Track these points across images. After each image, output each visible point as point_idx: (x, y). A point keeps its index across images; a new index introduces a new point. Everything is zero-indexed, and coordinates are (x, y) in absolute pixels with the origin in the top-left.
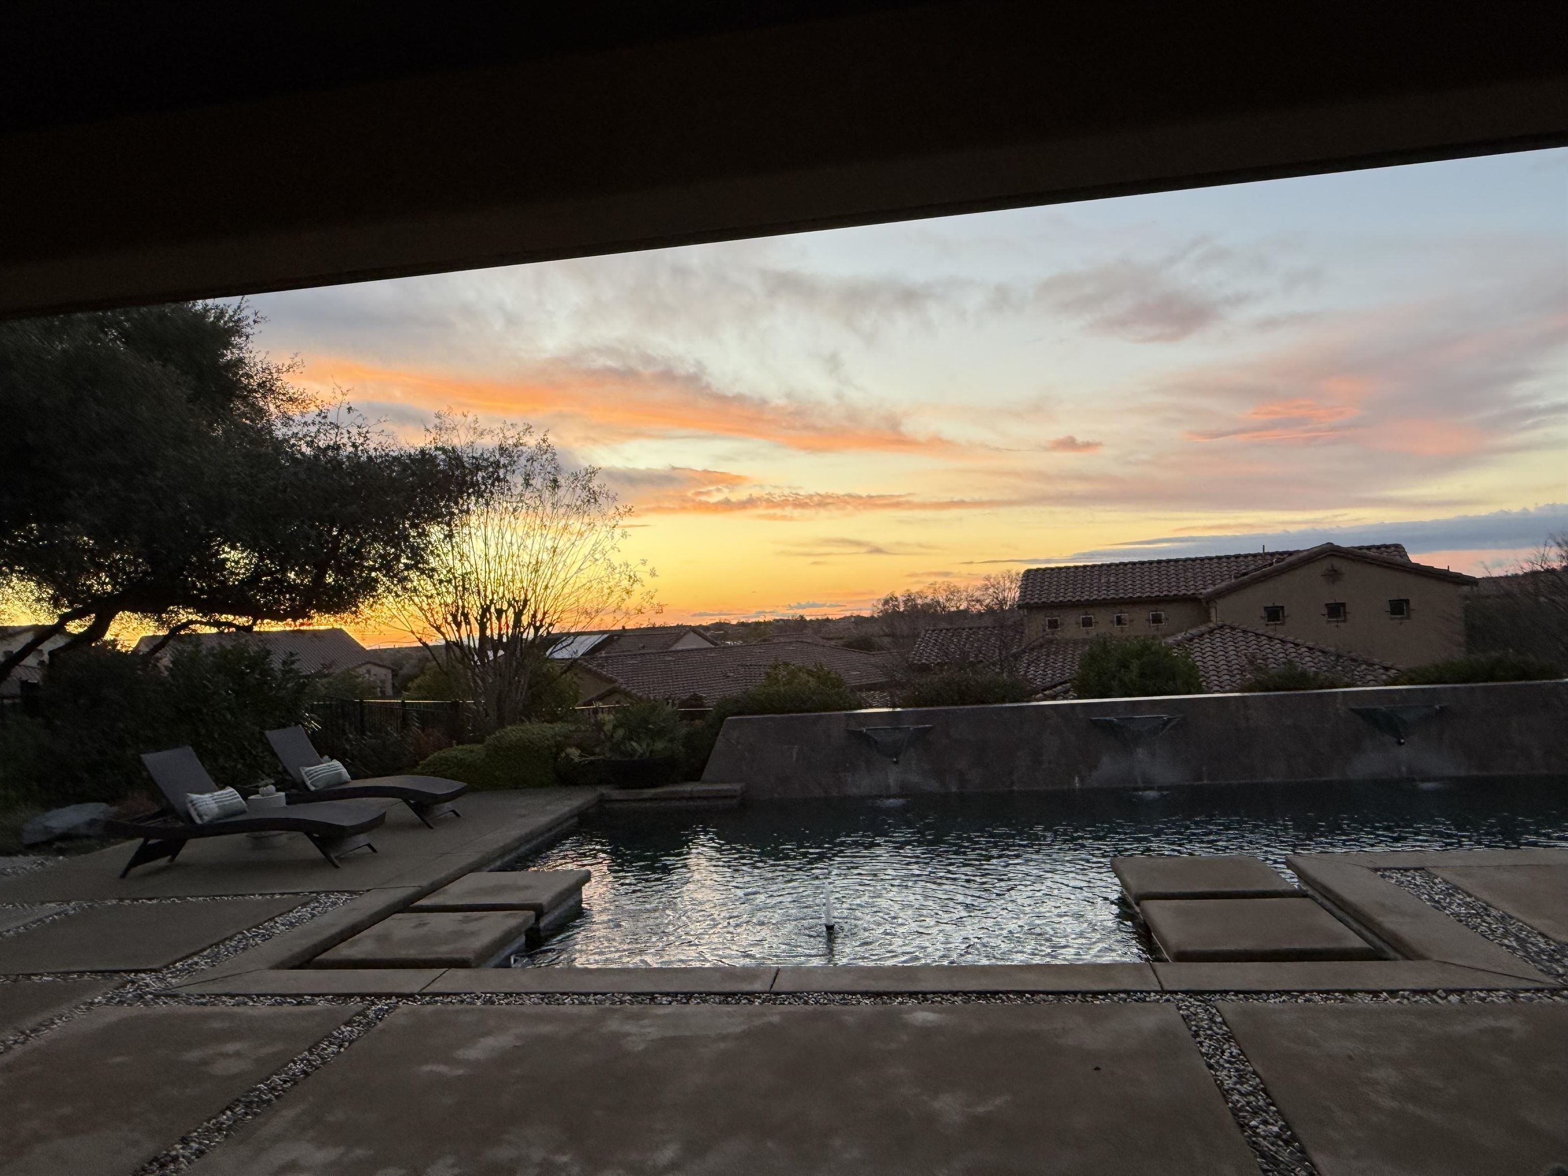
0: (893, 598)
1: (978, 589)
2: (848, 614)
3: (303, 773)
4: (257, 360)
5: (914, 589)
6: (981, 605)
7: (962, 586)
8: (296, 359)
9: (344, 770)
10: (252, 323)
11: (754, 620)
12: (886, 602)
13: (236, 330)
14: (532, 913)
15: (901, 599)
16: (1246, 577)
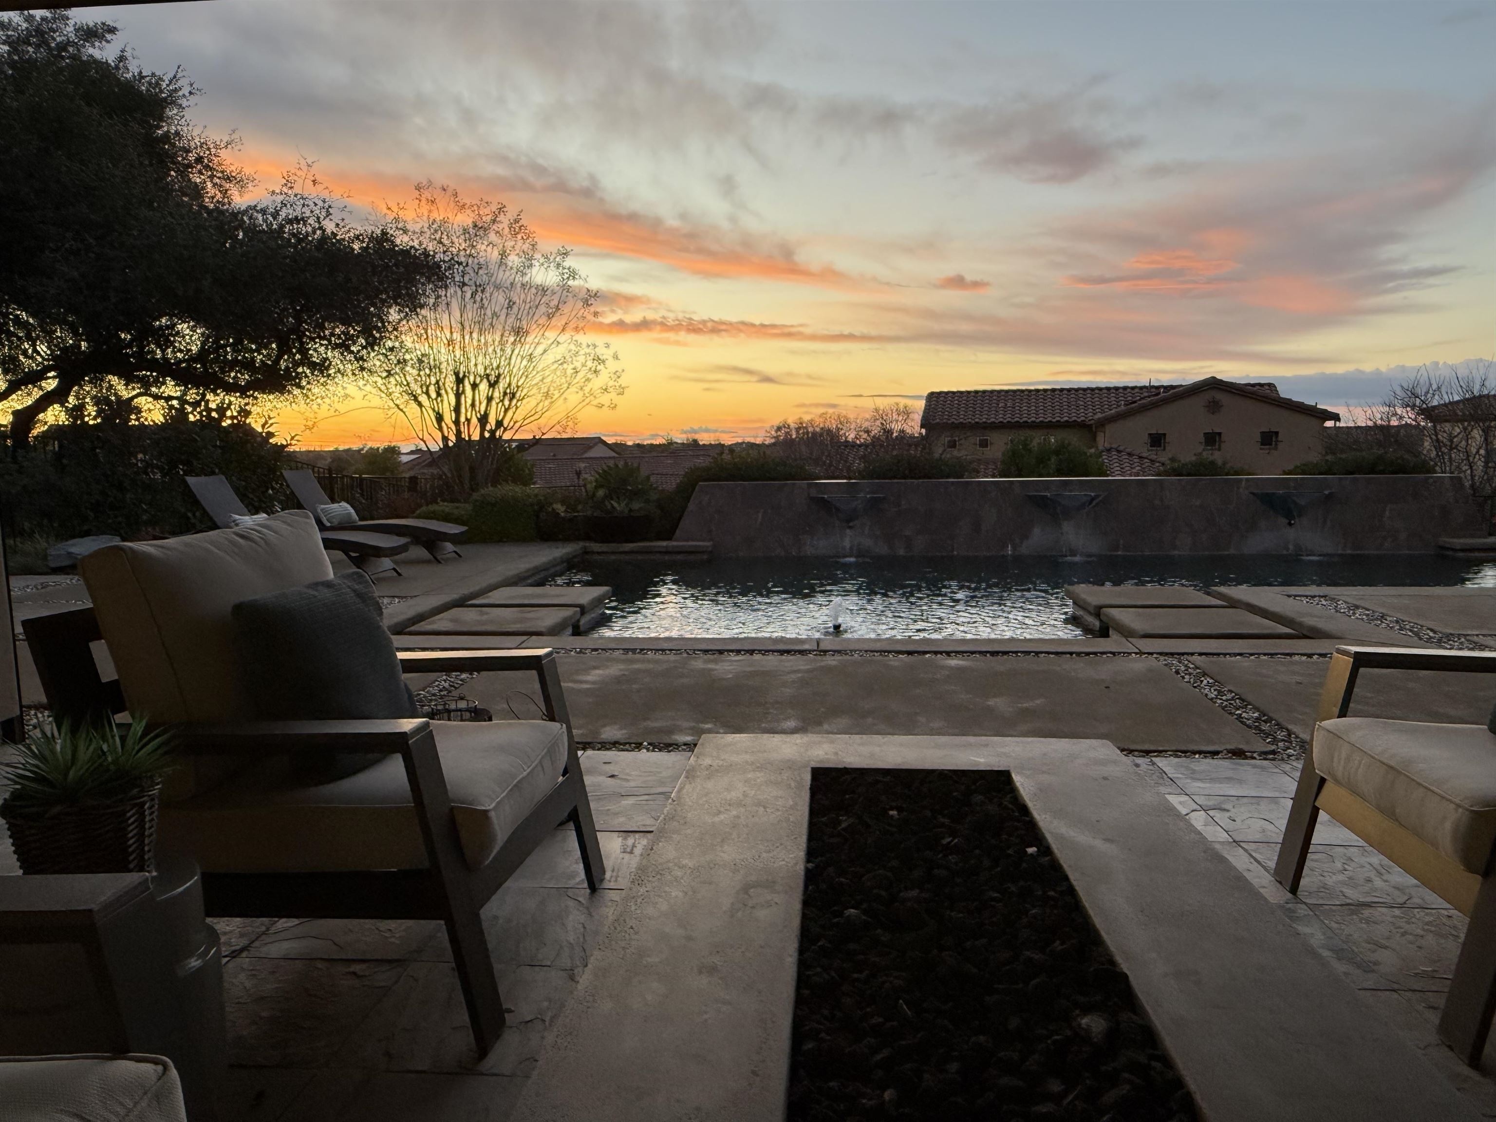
0: (785, 425)
1: (867, 420)
2: (740, 440)
3: (319, 511)
4: (195, 134)
5: (806, 418)
6: (869, 435)
7: (852, 416)
8: (233, 137)
9: (352, 511)
10: (187, 94)
11: (649, 442)
12: (779, 429)
13: (171, 100)
14: (578, 609)
15: (792, 425)
16: (1133, 405)
